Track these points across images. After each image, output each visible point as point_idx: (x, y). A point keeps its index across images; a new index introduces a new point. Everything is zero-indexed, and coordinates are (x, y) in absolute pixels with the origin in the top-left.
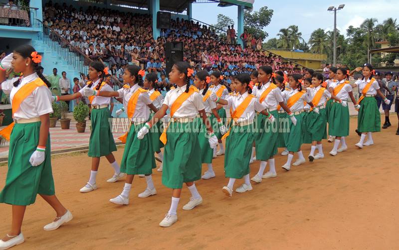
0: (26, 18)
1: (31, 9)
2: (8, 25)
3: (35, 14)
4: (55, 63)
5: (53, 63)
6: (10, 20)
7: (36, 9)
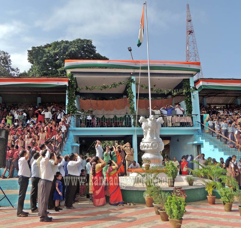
0: (190, 121)
1: (193, 116)
2: (180, 126)
3: (196, 118)
4: (212, 150)
5: (211, 150)
6: (181, 123)
7: (196, 115)
